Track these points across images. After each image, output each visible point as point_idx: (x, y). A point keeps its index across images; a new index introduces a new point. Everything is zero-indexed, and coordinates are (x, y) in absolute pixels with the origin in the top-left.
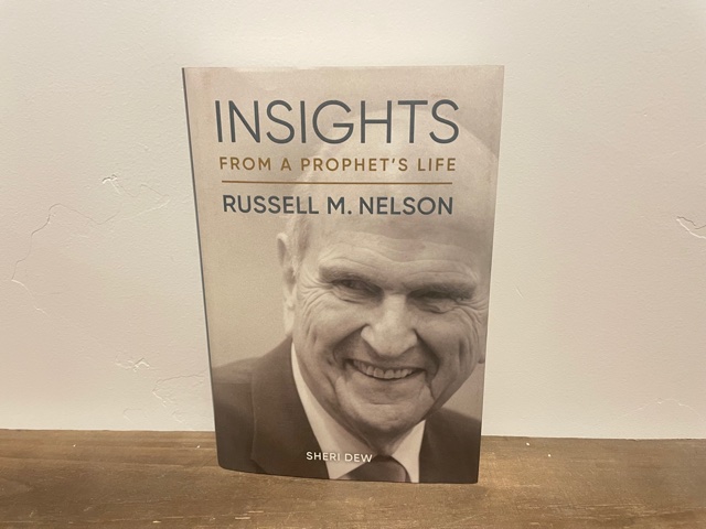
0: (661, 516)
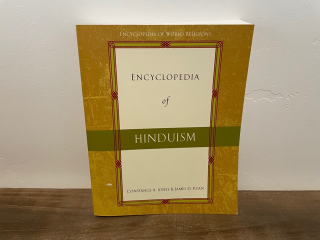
0: (222, 231)
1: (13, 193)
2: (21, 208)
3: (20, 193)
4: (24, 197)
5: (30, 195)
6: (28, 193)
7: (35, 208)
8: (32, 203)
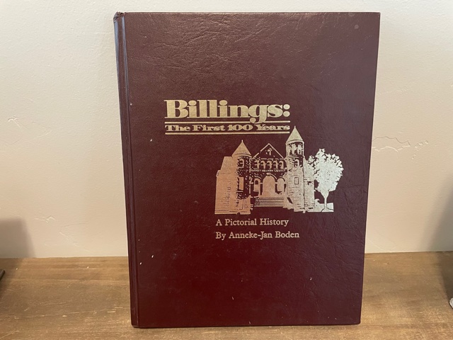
1: (67, 264)
2: (83, 283)
3: (77, 263)
4: (84, 269)
5: (91, 266)
6: (88, 263)
7: (102, 283)
8: (97, 276)
